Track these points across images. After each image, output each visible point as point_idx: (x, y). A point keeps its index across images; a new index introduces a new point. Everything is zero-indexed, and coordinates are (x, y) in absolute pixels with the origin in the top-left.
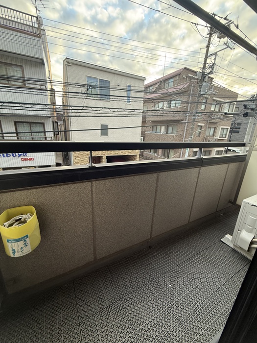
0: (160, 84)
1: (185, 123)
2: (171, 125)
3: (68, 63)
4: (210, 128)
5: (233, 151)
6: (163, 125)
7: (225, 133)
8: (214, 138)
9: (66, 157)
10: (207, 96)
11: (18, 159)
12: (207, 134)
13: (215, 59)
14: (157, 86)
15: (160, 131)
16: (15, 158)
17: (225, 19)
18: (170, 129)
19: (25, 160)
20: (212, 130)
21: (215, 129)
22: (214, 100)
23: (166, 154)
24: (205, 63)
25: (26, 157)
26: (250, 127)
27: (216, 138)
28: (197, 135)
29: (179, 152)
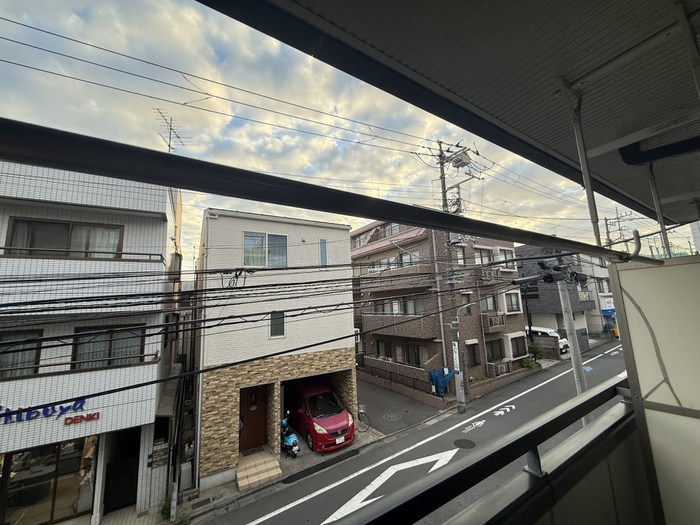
0: (377, 230)
1: (436, 292)
2: (410, 298)
3: (212, 215)
4: (484, 296)
5: (543, 333)
6: (396, 299)
7: (514, 302)
8: (499, 313)
9: (187, 388)
10: (463, 244)
11: (56, 423)
12: (483, 308)
13: (458, 193)
14: (372, 233)
15: (392, 310)
16: (51, 419)
17: (457, 146)
18: (411, 306)
19: (75, 421)
20: (490, 301)
21: (494, 298)
22: (475, 249)
23: (412, 357)
24: (445, 200)
25: (79, 414)
26: (565, 297)
27: (502, 313)
28: (465, 311)
29: (439, 349)
